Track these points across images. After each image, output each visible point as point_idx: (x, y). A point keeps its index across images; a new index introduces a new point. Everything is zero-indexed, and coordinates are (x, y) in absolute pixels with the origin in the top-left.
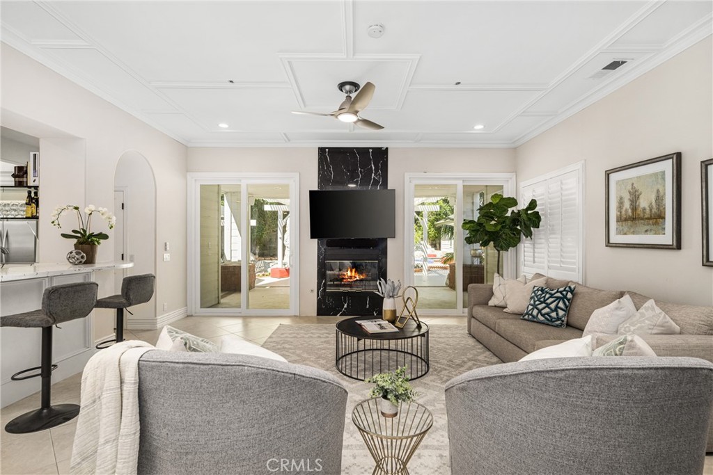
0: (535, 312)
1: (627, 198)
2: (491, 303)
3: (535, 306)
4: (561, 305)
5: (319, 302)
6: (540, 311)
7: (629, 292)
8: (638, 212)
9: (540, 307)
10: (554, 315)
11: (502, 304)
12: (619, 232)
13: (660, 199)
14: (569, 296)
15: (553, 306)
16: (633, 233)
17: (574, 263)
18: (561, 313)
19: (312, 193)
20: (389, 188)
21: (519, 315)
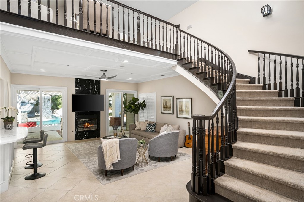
0: (149, 130)
1: (165, 103)
2: (136, 129)
3: (148, 128)
4: (154, 127)
5: (76, 135)
6: (149, 129)
7: (166, 124)
8: (167, 106)
9: (149, 128)
10: (152, 130)
11: (139, 129)
12: (163, 110)
13: (170, 104)
14: (155, 125)
15: (152, 128)
16: (166, 111)
17: (154, 117)
18: (154, 129)
19: (73, 95)
20: (101, 94)
21: (144, 131)
